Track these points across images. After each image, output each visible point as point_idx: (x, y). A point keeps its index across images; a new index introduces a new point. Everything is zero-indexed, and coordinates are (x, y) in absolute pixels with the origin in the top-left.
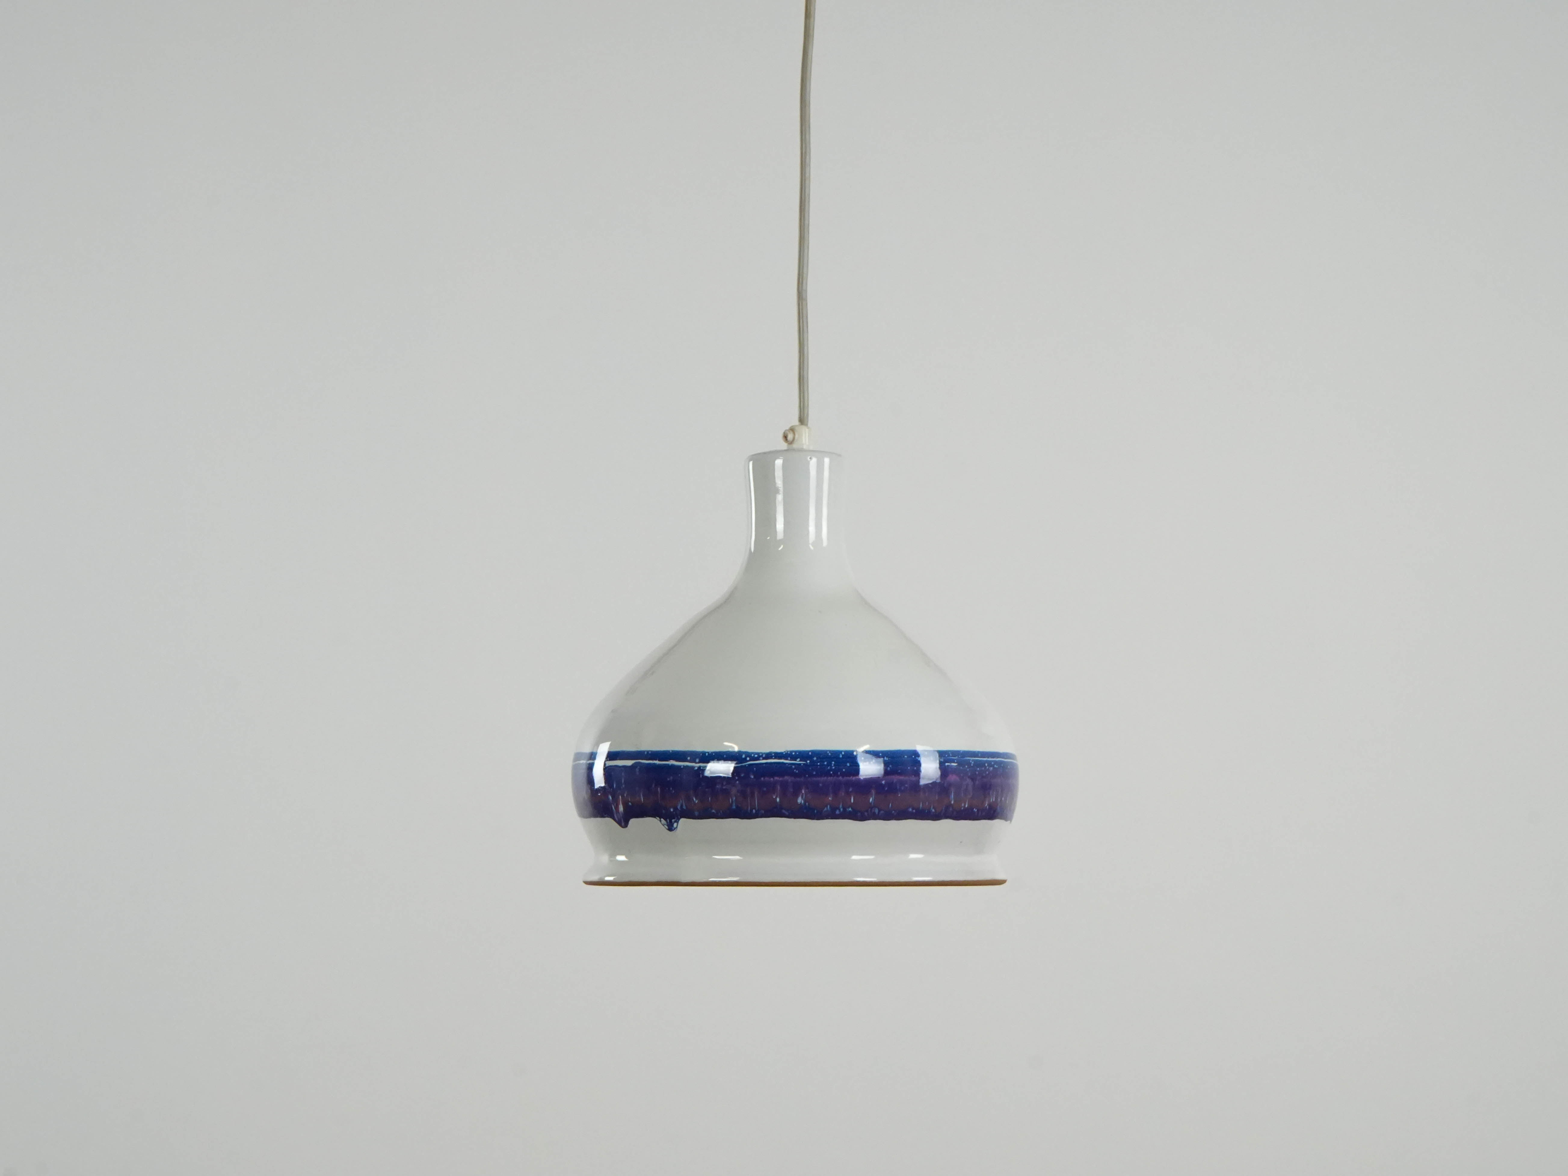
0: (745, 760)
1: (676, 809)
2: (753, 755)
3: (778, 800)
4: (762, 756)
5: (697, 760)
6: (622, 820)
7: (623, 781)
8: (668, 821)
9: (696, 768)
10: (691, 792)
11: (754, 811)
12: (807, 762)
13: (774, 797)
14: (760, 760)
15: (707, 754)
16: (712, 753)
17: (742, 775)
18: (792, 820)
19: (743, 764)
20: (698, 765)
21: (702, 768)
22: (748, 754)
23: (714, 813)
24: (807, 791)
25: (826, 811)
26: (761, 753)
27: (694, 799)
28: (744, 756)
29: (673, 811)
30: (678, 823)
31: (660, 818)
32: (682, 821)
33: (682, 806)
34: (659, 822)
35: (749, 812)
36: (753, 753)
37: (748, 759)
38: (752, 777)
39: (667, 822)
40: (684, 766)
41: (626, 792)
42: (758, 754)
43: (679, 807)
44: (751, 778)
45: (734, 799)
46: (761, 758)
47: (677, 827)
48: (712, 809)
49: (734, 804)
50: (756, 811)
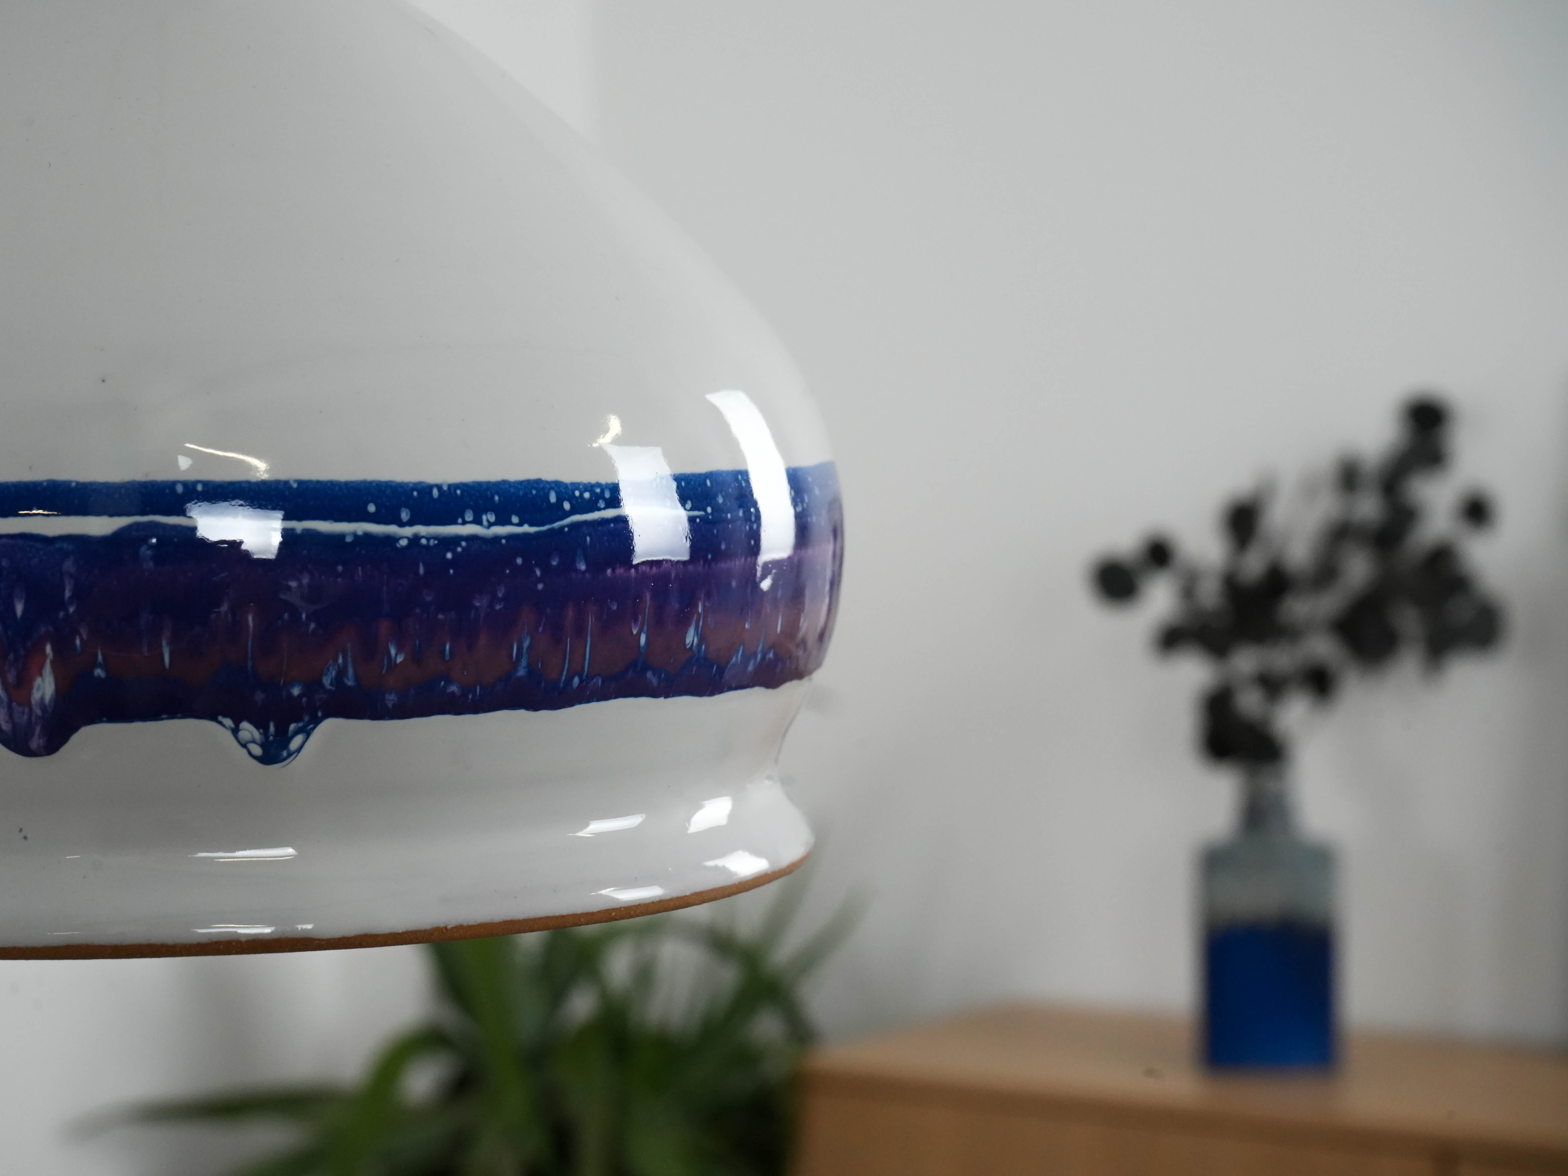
0: (558, 513)
1: (313, 686)
2: (577, 493)
3: (643, 639)
4: (601, 496)
5: (405, 515)
6: (38, 730)
7: (67, 594)
8: (272, 728)
9: (404, 543)
10: (384, 627)
11: (576, 680)
12: (705, 510)
13: (635, 632)
14: (599, 509)
15: (435, 493)
16: (453, 487)
17: (554, 563)
18: (661, 700)
19: (557, 525)
20: (408, 531)
21: (424, 541)
22: (565, 490)
23: (453, 693)
24: (707, 604)
25: (734, 665)
26: (598, 485)
27: (393, 651)
28: (553, 498)
29: (300, 696)
30: (308, 735)
31: (237, 722)
32: (330, 726)
33: (341, 673)
34: (229, 734)
35: (561, 685)
36: (576, 486)
37: (567, 506)
38: (583, 567)
39: (266, 734)
40: (355, 535)
41: (84, 632)
42: (590, 487)
43: (327, 681)
44: (577, 571)
45: (526, 644)
46: (602, 504)
47: (299, 750)
48: (449, 681)
49: (524, 662)
50: (581, 681)
